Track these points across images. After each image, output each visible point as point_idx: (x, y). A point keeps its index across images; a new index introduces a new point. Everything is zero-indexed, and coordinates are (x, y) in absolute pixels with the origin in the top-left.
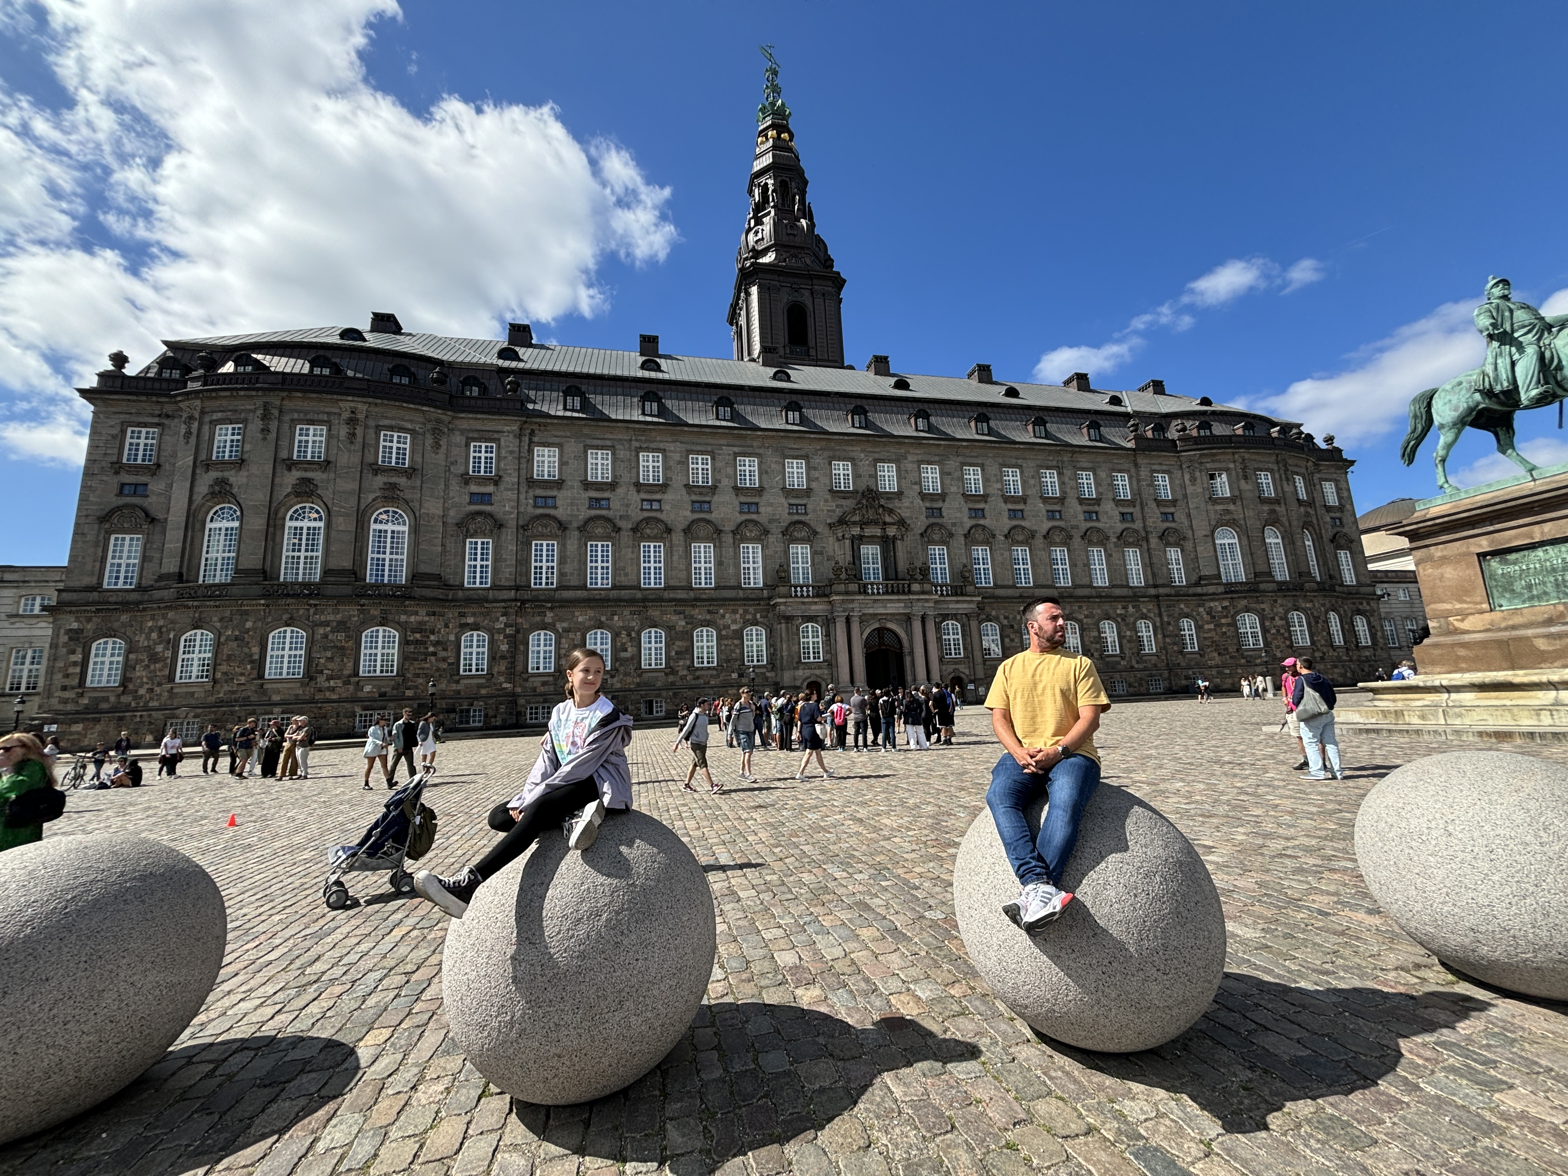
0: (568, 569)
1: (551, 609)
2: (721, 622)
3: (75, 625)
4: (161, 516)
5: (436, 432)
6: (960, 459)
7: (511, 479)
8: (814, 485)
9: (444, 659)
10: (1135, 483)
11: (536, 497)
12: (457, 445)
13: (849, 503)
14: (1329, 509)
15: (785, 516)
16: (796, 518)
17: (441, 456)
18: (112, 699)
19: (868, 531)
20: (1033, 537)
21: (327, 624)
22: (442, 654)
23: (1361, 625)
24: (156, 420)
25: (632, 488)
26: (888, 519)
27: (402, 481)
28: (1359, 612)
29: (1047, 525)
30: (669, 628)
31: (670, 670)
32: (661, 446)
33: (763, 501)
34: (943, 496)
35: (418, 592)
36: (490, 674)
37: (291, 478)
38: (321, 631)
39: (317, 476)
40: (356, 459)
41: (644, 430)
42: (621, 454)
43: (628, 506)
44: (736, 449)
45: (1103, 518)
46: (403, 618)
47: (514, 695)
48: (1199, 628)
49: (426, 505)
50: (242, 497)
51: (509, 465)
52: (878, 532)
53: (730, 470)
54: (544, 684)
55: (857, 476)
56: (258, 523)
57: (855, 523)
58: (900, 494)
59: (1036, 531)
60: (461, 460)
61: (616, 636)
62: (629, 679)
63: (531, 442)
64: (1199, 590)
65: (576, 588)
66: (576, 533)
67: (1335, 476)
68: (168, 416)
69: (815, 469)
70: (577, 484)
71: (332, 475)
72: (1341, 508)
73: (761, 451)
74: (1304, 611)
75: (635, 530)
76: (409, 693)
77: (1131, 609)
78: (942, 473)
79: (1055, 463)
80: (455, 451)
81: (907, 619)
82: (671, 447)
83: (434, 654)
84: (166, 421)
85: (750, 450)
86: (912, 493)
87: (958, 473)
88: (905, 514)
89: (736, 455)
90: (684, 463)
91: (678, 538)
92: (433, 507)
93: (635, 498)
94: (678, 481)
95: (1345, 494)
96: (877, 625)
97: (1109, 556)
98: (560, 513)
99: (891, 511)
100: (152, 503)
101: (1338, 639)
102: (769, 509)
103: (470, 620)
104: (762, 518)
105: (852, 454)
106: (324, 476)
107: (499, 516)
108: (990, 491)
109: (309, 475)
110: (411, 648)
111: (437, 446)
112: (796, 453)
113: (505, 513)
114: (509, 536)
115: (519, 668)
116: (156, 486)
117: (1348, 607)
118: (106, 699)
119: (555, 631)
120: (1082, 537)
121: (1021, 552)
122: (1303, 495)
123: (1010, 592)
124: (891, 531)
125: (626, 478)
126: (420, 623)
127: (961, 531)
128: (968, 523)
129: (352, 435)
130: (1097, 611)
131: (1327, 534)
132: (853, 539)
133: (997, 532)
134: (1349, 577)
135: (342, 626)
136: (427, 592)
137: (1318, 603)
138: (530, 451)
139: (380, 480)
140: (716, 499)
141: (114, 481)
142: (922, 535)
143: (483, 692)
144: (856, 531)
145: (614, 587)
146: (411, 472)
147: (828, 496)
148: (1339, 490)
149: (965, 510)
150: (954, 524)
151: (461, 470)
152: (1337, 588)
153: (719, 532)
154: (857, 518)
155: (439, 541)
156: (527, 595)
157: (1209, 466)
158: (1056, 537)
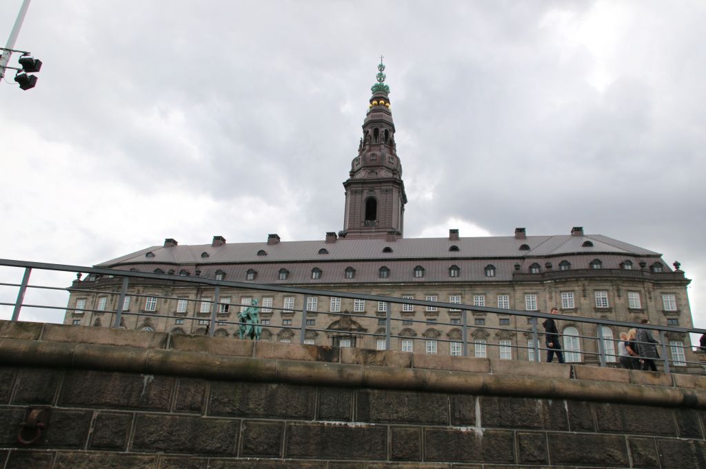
5: (166, 295)
6: (400, 293)
7: (191, 313)
8: (320, 310)
10: (513, 301)
11: (199, 320)
13: (336, 319)
14: (665, 313)
16: (309, 327)
17: (167, 305)
19: (343, 333)
20: (440, 335)
24: (84, 297)
26: (353, 327)
27: (152, 317)
29: (450, 328)
33: (294, 319)
34: (388, 314)
39: (125, 316)
40: (138, 308)
42: (235, 300)
43: (234, 323)
45: (488, 323)
50: (103, 325)
51: (191, 307)
52: (348, 333)
53: (280, 304)
55: (343, 304)
57: (335, 329)
59: (442, 332)
60: (174, 306)
63: (201, 297)
67: (674, 291)
68: (88, 295)
69: (321, 301)
70: (216, 314)
72: (678, 313)
79: (460, 292)
84: (88, 297)
85: (290, 294)
86: (371, 312)
88: (364, 324)
89: (284, 296)
92: (161, 326)
95: (683, 302)
97: (489, 345)
99: (354, 323)
102: (297, 323)
104: (292, 327)
108: (418, 310)
111: (166, 301)
112: (316, 294)
113: (187, 328)
116: (82, 321)
120: (472, 335)
121: (432, 343)
122: (636, 305)
124: (354, 333)
127: (396, 332)
128: (402, 328)
129: (137, 300)
133: (418, 333)
139: (145, 317)
140: (273, 319)
141: (72, 318)
142: (374, 335)
144: (336, 333)
146: (155, 312)
147: (327, 316)
148: (678, 299)
149: (400, 320)
150: (393, 329)
151: (174, 310)
153: (272, 334)
157: (562, 289)
158: (455, 335)
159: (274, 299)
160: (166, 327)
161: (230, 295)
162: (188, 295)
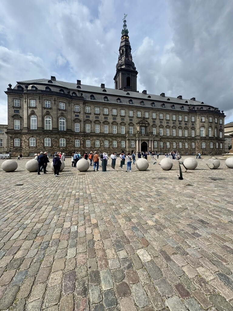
0: (92, 129)
1: (90, 136)
2: (117, 140)
3: (11, 136)
4: (22, 117)
5: (69, 103)
6: (159, 112)
7: (82, 112)
8: (134, 116)
9: (73, 144)
10: (188, 118)
11: (86, 116)
12: (72, 106)
13: (140, 120)
14: (220, 124)
15: (129, 122)
16: (131, 122)
17: (70, 108)
18: (19, 148)
19: (143, 125)
20: (170, 127)
21: (54, 137)
22: (72, 143)
23: (221, 145)
24: (19, 98)
25: (103, 115)
26: (146, 123)
27: (64, 112)
28: (221, 143)
29: (173, 125)
30: (109, 140)
31: (109, 148)
32: (108, 107)
33: (125, 118)
34: (156, 119)
35: (68, 132)
36: (80, 147)
37: (45, 111)
38: (53, 138)
39: (49, 110)
40: (56, 108)
41: (105, 104)
42: (101, 108)
43: (102, 118)
44: (121, 108)
45: (182, 124)
46: (66, 137)
47: (84, 150)
48: (195, 144)
49: (68, 117)
50: (37, 114)
51: (82, 110)
52: (145, 125)
53: (120, 112)
54: (89, 149)
55: (141, 114)
56: (40, 119)
57: (141, 123)
58: (148, 118)
60: (73, 108)
61: (100, 141)
62: (102, 149)
63: (85, 106)
64: (196, 138)
65: (93, 133)
66: (93, 123)
67: (222, 118)
68: (21, 97)
69: (134, 113)
70: (93, 114)
71: (52, 111)
72: (222, 124)
73: (125, 109)
74: (213, 142)
75: (103, 123)
76: (68, 150)
77: (184, 140)
78: (156, 115)
79: (175, 114)
80: (72, 107)
81: (148, 141)
82: (109, 107)
83: (71, 143)
84: (21, 98)
85: (123, 109)
86: (151, 118)
87: (158, 115)
88: (149, 122)
89: (121, 109)
90: (112, 110)
91: (110, 124)
92: (69, 117)
93: (103, 117)
94: (110, 114)
95: (223, 122)
96: (143, 141)
97: (182, 131)
98: (91, 119)
99: (147, 121)
100: (20, 114)
101: (217, 147)
102: (126, 120)
103: (76, 138)
104: (125, 122)
105: (141, 110)
106: (51, 111)
107: (80, 119)
108: (164, 118)
109: (48, 110)
110: (67, 142)
111: (69, 106)
112: (131, 110)
113: (82, 119)
114: (82, 123)
115: (85, 146)
116: (20, 111)
117: (220, 142)
118: (18, 148)
119: (90, 140)
120: (178, 128)
121: (168, 130)
122: (216, 122)
123: (165, 137)
124: (147, 125)
125: (102, 113)
126: (69, 138)
127: (158, 125)
128: (160, 124)
129: (55, 103)
130: (179, 141)
131: (219, 129)
132: (140, 126)
133: (164, 126)
134: (221, 137)
135: (56, 138)
136: (70, 133)
137: (215, 141)
138: (85, 107)
139: (60, 112)
140: (117, 118)
141: (13, 110)
142: (152, 126)
143: (79, 150)
144: (141, 125)
145: (100, 133)
146: (65, 110)
147: (136, 118)
149: (159, 122)
150: (157, 124)
151: (73, 110)
152: (219, 138)
153: (117, 124)
154: (141, 122)
155: (71, 123)
156: (85, 134)
157: (201, 116)
158: (174, 127)
159: (117, 110)
160: (71, 118)
161: (99, 106)
162: (79, 104)
